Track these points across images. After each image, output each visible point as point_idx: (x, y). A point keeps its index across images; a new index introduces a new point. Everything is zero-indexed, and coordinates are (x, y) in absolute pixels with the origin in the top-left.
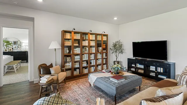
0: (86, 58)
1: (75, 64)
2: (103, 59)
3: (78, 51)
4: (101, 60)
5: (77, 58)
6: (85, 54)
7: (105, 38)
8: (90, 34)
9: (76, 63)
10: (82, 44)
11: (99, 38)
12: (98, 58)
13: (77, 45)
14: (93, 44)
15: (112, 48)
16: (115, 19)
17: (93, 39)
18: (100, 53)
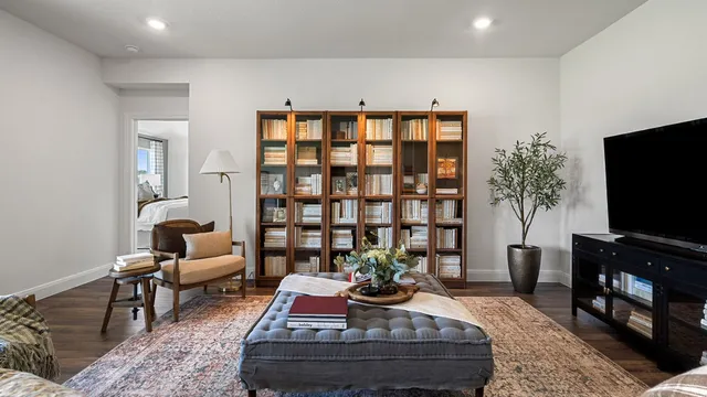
0: (348, 214)
1: (306, 236)
2: (436, 226)
3: (314, 187)
4: (426, 229)
5: (312, 213)
6: (345, 198)
7: (449, 132)
8: (368, 117)
9: (309, 234)
10: (327, 157)
11: (418, 132)
12: (409, 219)
13: (314, 162)
14: (382, 156)
15: (499, 180)
16: (482, 24)
17: (385, 138)
18: (422, 200)
